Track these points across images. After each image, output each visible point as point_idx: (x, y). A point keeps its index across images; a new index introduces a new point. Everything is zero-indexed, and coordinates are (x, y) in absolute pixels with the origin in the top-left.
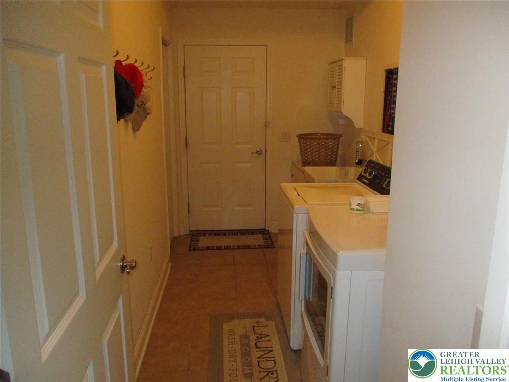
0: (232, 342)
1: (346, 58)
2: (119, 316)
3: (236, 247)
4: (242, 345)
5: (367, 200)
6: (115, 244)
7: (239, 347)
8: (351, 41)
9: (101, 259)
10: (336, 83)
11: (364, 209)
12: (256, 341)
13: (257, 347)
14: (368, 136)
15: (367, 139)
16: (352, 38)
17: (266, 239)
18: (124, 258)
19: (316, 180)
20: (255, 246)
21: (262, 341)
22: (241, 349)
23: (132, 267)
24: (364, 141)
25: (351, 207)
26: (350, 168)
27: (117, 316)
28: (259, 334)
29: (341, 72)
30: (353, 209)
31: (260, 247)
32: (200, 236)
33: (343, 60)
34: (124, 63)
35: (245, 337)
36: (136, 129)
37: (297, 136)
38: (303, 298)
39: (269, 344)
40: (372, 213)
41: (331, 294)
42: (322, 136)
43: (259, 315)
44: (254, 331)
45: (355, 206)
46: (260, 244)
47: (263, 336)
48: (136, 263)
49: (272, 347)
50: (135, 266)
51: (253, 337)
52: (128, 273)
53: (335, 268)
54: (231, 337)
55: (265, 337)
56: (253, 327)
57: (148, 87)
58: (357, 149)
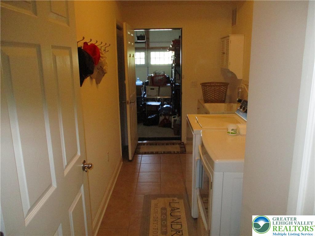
0: (156, 212)
1: (231, 35)
2: (81, 197)
3: (163, 153)
4: (162, 214)
5: (238, 127)
6: (79, 154)
7: (160, 215)
8: (235, 24)
9: (68, 164)
10: (225, 51)
11: (236, 132)
12: (171, 212)
13: (171, 216)
14: (245, 84)
15: (244, 86)
16: (235, 22)
17: (182, 148)
18: (84, 162)
19: (211, 112)
20: (174, 152)
21: (175, 212)
22: (161, 216)
23: (89, 168)
24: (243, 87)
25: (228, 131)
26: (234, 104)
27: (79, 197)
28: (174, 208)
29: (228, 44)
30: (229, 133)
31: (178, 153)
32: (141, 145)
33: (229, 36)
34: (89, 44)
35: (164, 209)
36: (98, 82)
37: (201, 84)
38: (198, 187)
39: (178, 214)
40: (241, 135)
41: (211, 186)
42: (217, 84)
43: (174, 196)
44: (170, 205)
45: (230, 131)
46: (177, 151)
47: (175, 209)
48: (91, 165)
49: (180, 216)
50: (91, 167)
51: (169, 209)
52: (86, 171)
53: (213, 170)
54: (155, 209)
55: (176, 210)
56: (170, 203)
57: (105, 57)
58: (238, 92)
